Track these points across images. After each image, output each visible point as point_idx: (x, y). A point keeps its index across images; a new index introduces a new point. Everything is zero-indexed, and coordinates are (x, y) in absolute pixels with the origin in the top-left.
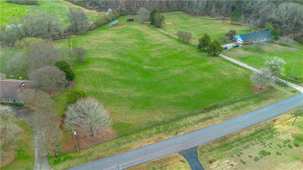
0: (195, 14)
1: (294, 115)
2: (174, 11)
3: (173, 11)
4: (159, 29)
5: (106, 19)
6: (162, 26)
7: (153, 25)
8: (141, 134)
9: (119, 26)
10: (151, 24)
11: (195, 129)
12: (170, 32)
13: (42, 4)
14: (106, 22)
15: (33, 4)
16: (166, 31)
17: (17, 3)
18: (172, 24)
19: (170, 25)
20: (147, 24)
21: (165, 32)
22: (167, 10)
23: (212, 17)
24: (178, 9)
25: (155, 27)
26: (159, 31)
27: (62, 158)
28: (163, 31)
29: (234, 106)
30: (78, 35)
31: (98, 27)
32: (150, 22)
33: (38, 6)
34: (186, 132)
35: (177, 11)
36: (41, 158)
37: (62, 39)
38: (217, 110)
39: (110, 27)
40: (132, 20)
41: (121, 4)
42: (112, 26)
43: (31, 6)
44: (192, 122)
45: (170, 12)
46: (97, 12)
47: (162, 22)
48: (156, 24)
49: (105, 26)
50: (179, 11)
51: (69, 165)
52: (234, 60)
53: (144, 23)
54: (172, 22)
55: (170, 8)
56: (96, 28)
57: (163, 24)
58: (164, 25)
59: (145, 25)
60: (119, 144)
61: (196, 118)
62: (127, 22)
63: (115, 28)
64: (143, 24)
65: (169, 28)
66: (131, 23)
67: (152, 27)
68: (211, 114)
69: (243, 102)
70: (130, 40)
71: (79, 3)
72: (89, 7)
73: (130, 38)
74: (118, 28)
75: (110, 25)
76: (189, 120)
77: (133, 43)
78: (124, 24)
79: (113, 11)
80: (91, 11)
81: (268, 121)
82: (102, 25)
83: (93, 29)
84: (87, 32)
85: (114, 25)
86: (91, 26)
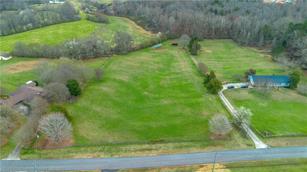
0: (242, 44)
1: (225, 167)
2: (224, 38)
4: (192, 57)
5: (152, 41)
7: (190, 52)
8: (89, 149)
9: (161, 49)
11: (129, 156)
13: (111, 23)
14: (151, 45)
15: (104, 22)
17: (92, 21)
20: (187, 50)
21: (194, 61)
23: (260, 50)
26: (191, 59)
27: (30, 152)
29: (179, 145)
30: (119, 55)
31: (142, 49)
33: (107, 25)
34: (121, 156)
35: (228, 38)
36: (19, 148)
37: (104, 57)
38: (162, 144)
39: (153, 49)
40: (176, 44)
41: (171, 29)
43: (102, 24)
44: (132, 150)
45: (219, 39)
46: (152, 33)
49: (150, 48)
51: (30, 157)
52: (227, 101)
53: (185, 49)
54: (212, 51)
56: (140, 49)
60: (69, 152)
61: (138, 147)
62: (171, 46)
63: (157, 51)
66: (173, 47)
67: (188, 54)
68: (154, 146)
69: (191, 143)
70: (156, 65)
71: (141, 23)
72: (147, 29)
73: (158, 63)
74: (159, 51)
75: (153, 47)
76: (132, 147)
77: (156, 68)
78: (166, 48)
79: (161, 35)
80: (147, 32)
81: (196, 165)
82: (146, 47)
83: (137, 50)
84: (129, 52)
85: (157, 48)
86: (135, 47)
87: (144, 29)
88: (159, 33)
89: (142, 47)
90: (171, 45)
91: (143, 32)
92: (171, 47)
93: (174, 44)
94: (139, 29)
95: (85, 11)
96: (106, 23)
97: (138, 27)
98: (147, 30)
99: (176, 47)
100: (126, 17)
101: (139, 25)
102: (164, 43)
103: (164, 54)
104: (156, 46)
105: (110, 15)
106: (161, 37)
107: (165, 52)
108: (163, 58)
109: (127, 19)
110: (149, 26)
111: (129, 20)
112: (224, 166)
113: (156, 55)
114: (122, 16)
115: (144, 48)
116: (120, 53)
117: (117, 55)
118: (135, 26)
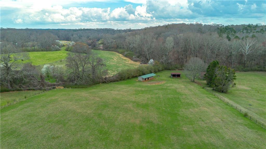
3: (250, 71)
4: (221, 96)
6: (229, 91)
7: (210, 87)
9: (154, 81)
10: (208, 84)
12: (248, 106)
14: (138, 75)
16: (238, 103)
18: (250, 89)
19: (246, 90)
20: (199, 84)
21: (235, 105)
22: (239, 69)
24: (260, 69)
25: (213, 90)
26: (220, 99)
28: (231, 102)
31: (121, 80)
32: (205, 82)
35: (258, 71)
39: (139, 81)
40: (179, 76)
42: (142, 80)
46: (141, 64)
47: (229, 82)
48: (216, 86)
49: (134, 79)
50: (261, 72)
53: (196, 82)
54: (249, 87)
55: (244, 67)
57: (231, 86)
58: (234, 88)
59: (196, 85)
63: (143, 84)
64: (193, 83)
65: (246, 97)
66: (175, 80)
67: (207, 90)
70: (141, 112)
71: (128, 55)
72: (135, 59)
73: (145, 106)
74: (149, 85)
75: (140, 78)
77: (137, 122)
78: (162, 80)
79: (154, 63)
80: (135, 62)
82: (128, 78)
83: (111, 82)
84: (94, 84)
85: (146, 79)
86: (109, 77)
87: (132, 60)
88: (151, 60)
89: (122, 78)
90: (170, 77)
91: (129, 63)
92: (171, 79)
93: (174, 76)
94: (125, 60)
97: (125, 58)
99: (178, 79)
100: (114, 51)
101: (126, 56)
102: (159, 74)
103: (159, 89)
104: (144, 77)
106: (154, 66)
107: (160, 85)
108: (157, 95)
109: (115, 53)
110: (138, 57)
111: (117, 53)
113: (143, 89)
114: (110, 51)
115: (124, 80)
116: (71, 83)
117: (62, 88)
118: (122, 57)
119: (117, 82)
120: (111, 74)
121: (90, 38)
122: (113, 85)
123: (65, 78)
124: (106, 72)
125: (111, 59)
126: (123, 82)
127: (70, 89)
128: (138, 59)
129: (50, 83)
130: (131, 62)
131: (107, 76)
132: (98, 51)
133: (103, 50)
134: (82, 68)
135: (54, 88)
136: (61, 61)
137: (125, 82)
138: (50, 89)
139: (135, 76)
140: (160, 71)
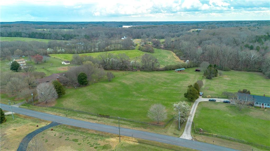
8: (58, 111)
9: (183, 72)
11: (77, 119)
13: (155, 53)
15: (149, 52)
17: (141, 50)
29: (118, 121)
31: (166, 70)
34: (72, 118)
37: (130, 71)
39: (175, 72)
40: (199, 71)
44: (83, 117)
49: (173, 71)
51: (24, 107)
56: (164, 71)
60: (46, 110)
61: (89, 116)
68: (99, 118)
72: (182, 58)
73: (168, 79)
74: (179, 73)
75: (176, 70)
76: (85, 115)
77: (162, 81)
78: (188, 72)
79: (189, 62)
81: (116, 135)
82: (170, 70)
83: (160, 71)
84: (152, 71)
85: (180, 71)
86: (160, 69)
87: (180, 58)
89: (166, 69)
90: (195, 71)
91: (177, 60)
93: (197, 70)
94: (175, 58)
95: (142, 44)
96: (151, 52)
98: (182, 60)
99: (198, 73)
100: (171, 50)
101: (177, 55)
102: (190, 69)
104: (178, 70)
105: (159, 49)
108: (177, 77)
109: (171, 52)
111: (172, 52)
112: (137, 140)
114: (168, 50)
115: (167, 70)
116: (143, 70)
117: (140, 71)
118: (174, 56)
119: (163, 71)
120: (162, 67)
121: (156, 36)
122: (161, 72)
123: (140, 68)
124: (159, 66)
125: (166, 57)
126: (167, 71)
127: (143, 72)
128: (184, 58)
129: (135, 69)
130: (179, 60)
131: (159, 68)
132: (159, 50)
133: (163, 49)
134: (148, 63)
135: (137, 71)
136: (137, 58)
137: (168, 71)
138: (135, 71)
139: (174, 69)
140: (191, 67)
